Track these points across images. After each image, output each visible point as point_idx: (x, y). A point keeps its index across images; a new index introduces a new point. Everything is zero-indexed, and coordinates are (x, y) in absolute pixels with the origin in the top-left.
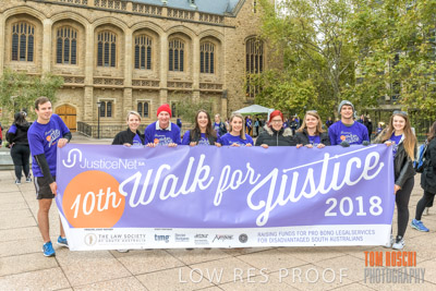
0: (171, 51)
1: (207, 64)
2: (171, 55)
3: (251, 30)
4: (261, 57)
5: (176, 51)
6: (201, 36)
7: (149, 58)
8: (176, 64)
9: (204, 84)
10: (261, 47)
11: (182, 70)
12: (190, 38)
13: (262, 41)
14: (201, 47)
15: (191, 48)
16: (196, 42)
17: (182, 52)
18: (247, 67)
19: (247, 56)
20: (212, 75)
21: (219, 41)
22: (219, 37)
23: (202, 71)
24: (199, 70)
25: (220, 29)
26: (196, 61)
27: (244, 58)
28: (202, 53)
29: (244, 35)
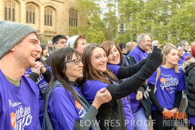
0: (27, 12)
1: (48, 21)
2: (27, 14)
3: (71, 5)
4: (76, 19)
5: (31, 12)
6: (45, 5)
7: (14, 15)
8: (31, 19)
9: (47, 32)
10: (77, 14)
11: (34, 23)
12: (38, 6)
13: (77, 11)
14: (45, 11)
15: (39, 11)
16: (42, 8)
17: (34, 13)
18: (70, 24)
19: (70, 18)
20: (51, 27)
21: (55, 9)
22: (55, 7)
23: (45, 24)
24: (44, 23)
25: (55, 3)
26: (42, 19)
27: (68, 19)
28: (45, 15)
29: (68, 8)
